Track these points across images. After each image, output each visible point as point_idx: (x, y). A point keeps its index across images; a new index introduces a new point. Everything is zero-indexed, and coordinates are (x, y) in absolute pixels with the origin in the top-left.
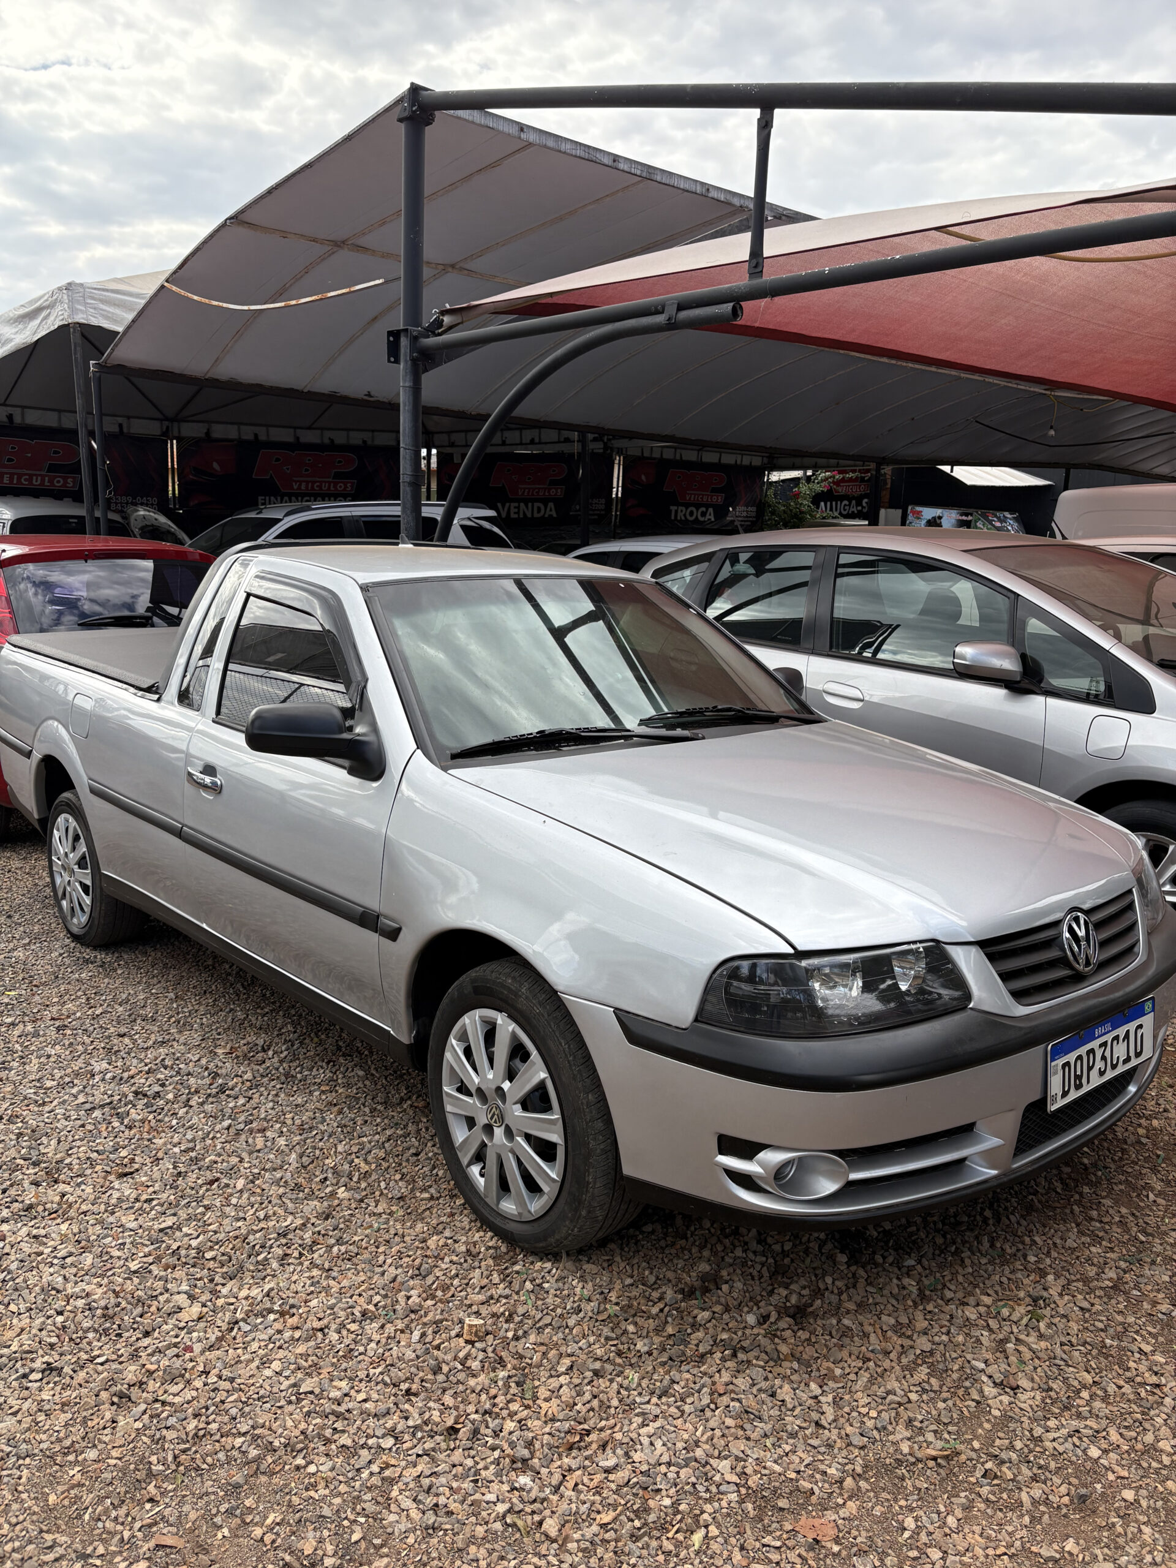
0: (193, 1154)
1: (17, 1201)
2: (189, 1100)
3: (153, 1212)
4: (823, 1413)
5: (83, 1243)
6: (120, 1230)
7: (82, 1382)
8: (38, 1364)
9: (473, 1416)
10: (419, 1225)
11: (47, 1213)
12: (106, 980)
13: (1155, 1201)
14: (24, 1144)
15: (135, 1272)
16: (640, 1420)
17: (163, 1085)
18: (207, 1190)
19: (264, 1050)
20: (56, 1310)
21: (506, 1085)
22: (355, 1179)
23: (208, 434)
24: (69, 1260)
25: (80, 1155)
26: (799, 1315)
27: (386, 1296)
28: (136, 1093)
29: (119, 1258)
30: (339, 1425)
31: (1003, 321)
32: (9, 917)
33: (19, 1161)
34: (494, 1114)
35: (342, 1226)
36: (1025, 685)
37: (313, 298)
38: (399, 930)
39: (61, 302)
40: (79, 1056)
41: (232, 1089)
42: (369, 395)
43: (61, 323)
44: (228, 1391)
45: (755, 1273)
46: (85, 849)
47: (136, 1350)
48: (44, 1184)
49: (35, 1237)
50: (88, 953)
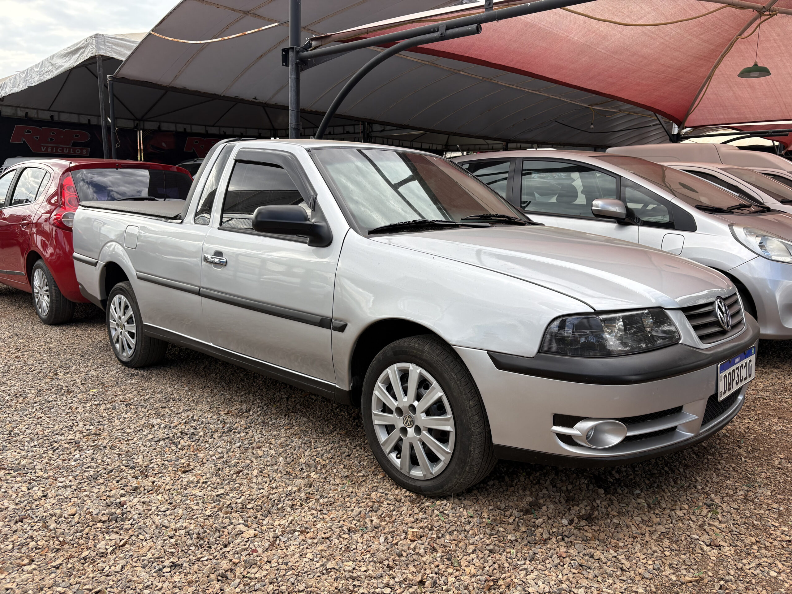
0: (224, 459)
1: (127, 486)
2: (212, 435)
3: (209, 488)
4: (622, 564)
5: (174, 504)
6: (193, 497)
7: (197, 571)
8: (167, 563)
9: (431, 575)
10: (363, 489)
11: (146, 491)
12: (147, 383)
13: (745, 461)
14: (123, 459)
15: (209, 516)
16: (524, 572)
17: (195, 429)
18: (237, 476)
19: (247, 412)
20: (168, 536)
21: (416, 403)
22: (319, 468)
23: (159, 127)
24: (168, 512)
25: (158, 463)
26: (589, 519)
27: (359, 521)
28: (181, 433)
29: (197, 510)
30: (356, 583)
31: (584, 59)
32: (82, 356)
33: (122, 467)
34: (407, 421)
35: (320, 490)
36: (627, 220)
37: (238, 35)
38: (346, 325)
39: (92, 44)
40: (142, 418)
41: (236, 429)
42: (255, 99)
43: (92, 55)
44: (286, 570)
45: (557, 501)
46: (132, 313)
47: (223, 553)
48: (140, 478)
49: (143, 502)
50: (133, 371)
